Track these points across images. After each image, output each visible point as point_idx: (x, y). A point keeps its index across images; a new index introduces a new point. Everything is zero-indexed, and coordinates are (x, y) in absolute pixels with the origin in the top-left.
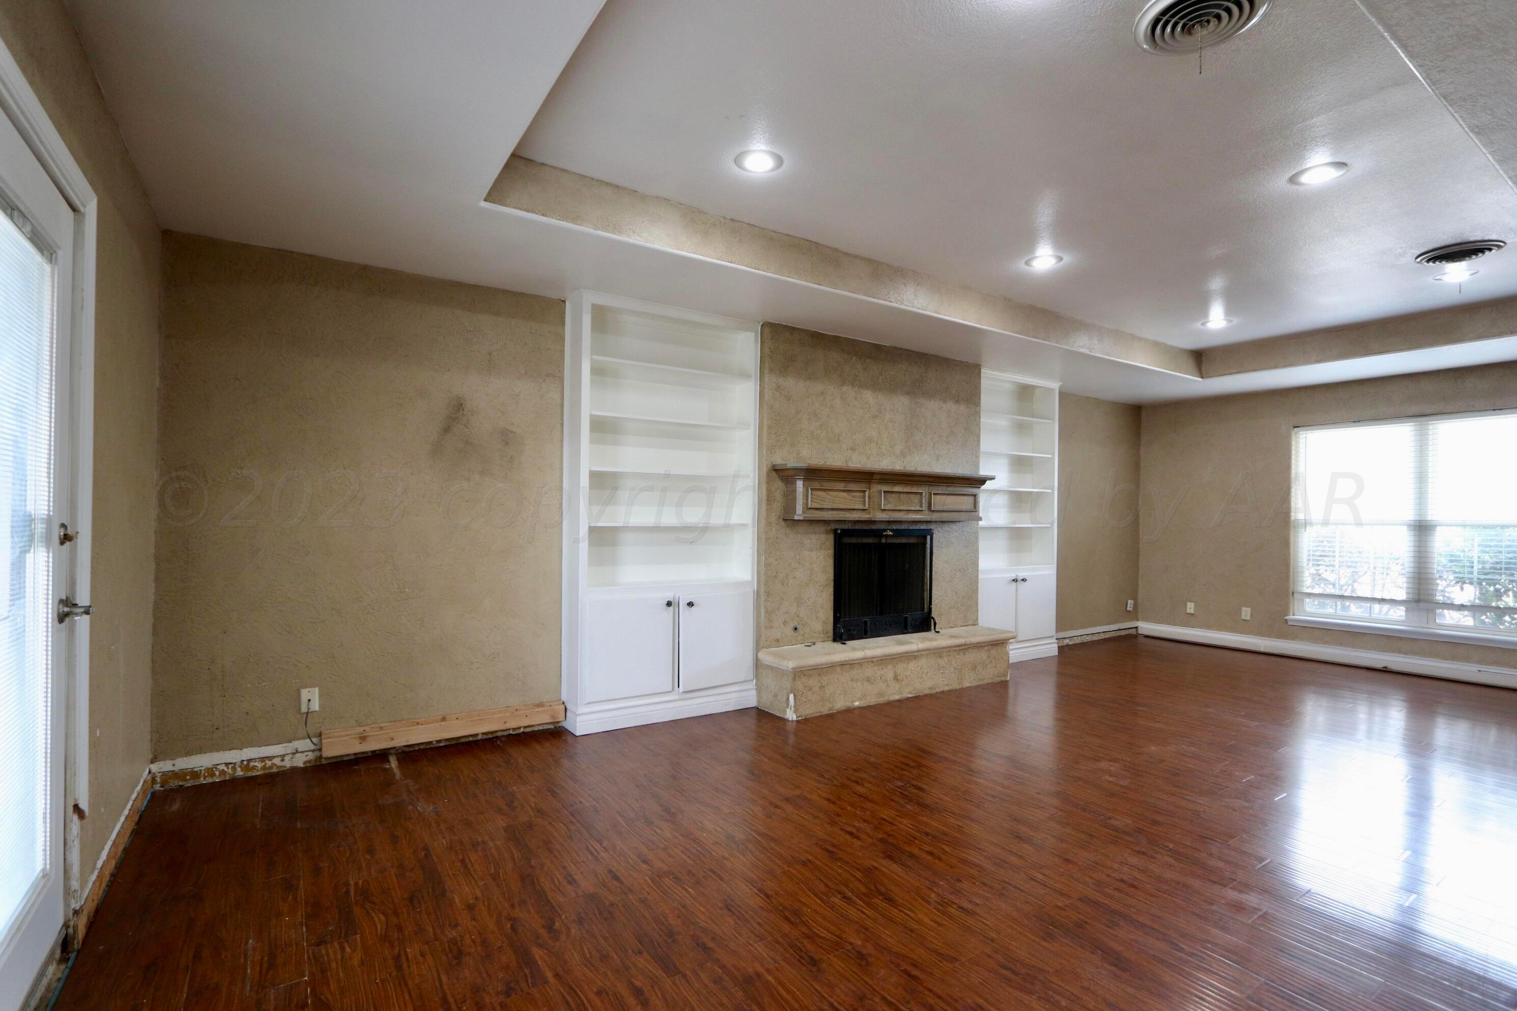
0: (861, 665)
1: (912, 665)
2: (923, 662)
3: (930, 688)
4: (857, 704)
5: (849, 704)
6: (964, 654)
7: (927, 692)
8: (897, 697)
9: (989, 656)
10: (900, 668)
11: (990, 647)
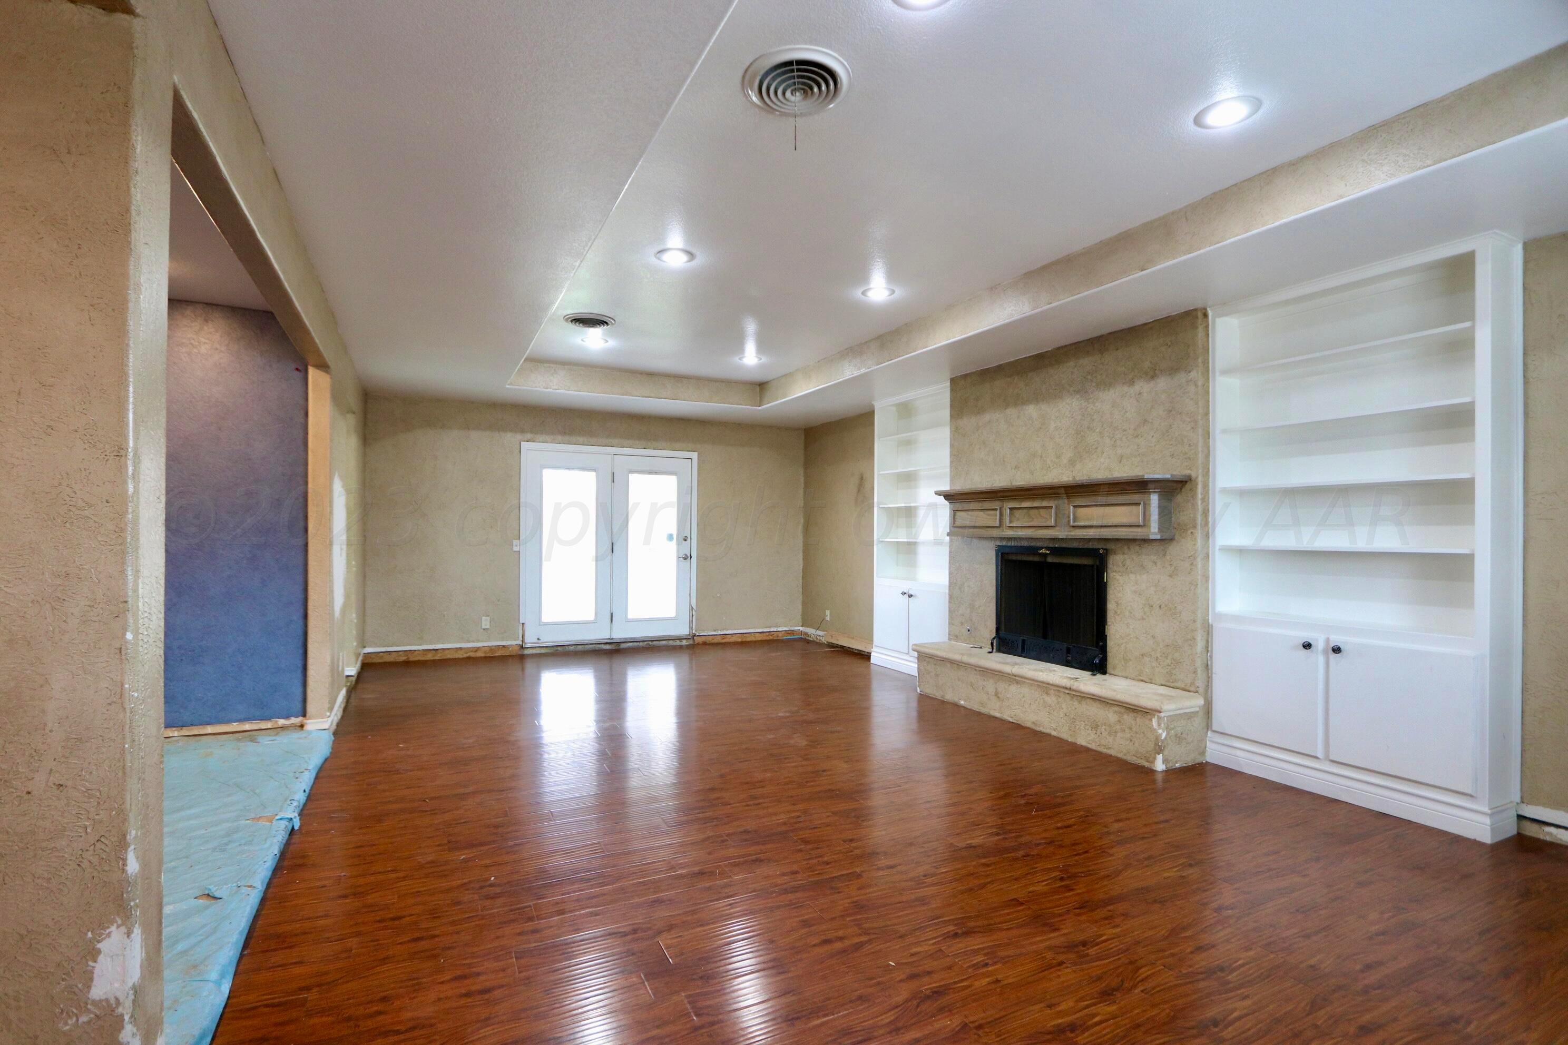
0: (966, 669)
1: (1013, 688)
2: (1025, 690)
3: (1033, 723)
4: (962, 702)
5: (956, 700)
6: (1080, 702)
7: (1029, 725)
8: (998, 715)
9: (1119, 721)
10: (1002, 686)
11: (1123, 710)
